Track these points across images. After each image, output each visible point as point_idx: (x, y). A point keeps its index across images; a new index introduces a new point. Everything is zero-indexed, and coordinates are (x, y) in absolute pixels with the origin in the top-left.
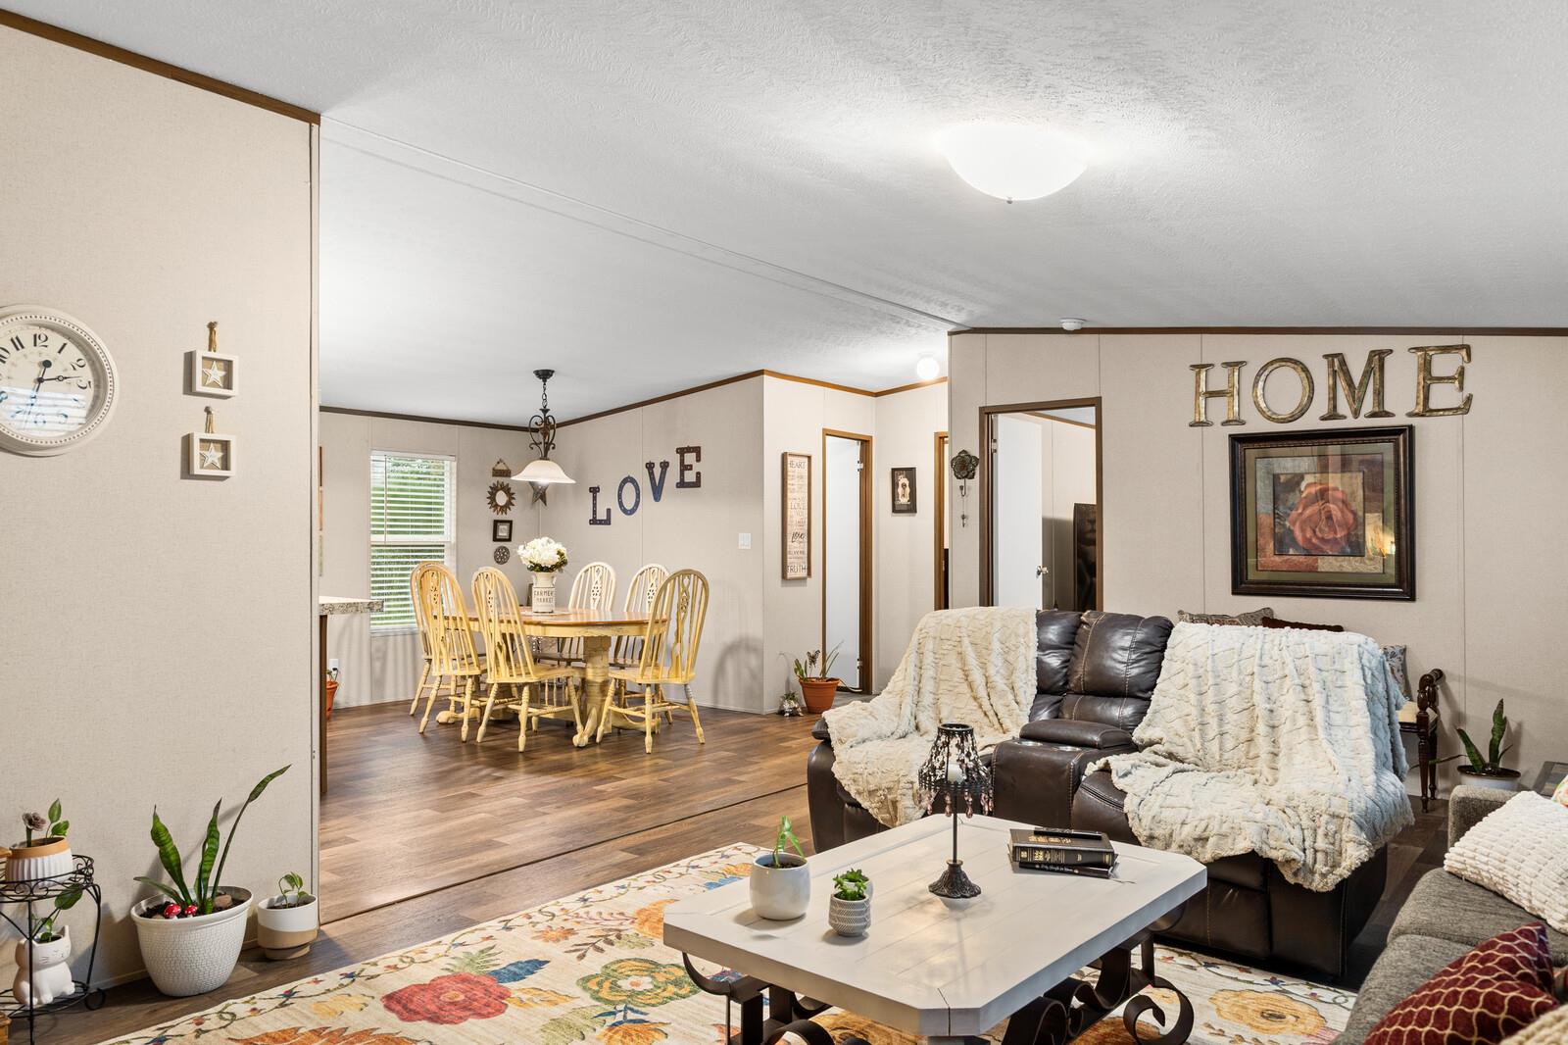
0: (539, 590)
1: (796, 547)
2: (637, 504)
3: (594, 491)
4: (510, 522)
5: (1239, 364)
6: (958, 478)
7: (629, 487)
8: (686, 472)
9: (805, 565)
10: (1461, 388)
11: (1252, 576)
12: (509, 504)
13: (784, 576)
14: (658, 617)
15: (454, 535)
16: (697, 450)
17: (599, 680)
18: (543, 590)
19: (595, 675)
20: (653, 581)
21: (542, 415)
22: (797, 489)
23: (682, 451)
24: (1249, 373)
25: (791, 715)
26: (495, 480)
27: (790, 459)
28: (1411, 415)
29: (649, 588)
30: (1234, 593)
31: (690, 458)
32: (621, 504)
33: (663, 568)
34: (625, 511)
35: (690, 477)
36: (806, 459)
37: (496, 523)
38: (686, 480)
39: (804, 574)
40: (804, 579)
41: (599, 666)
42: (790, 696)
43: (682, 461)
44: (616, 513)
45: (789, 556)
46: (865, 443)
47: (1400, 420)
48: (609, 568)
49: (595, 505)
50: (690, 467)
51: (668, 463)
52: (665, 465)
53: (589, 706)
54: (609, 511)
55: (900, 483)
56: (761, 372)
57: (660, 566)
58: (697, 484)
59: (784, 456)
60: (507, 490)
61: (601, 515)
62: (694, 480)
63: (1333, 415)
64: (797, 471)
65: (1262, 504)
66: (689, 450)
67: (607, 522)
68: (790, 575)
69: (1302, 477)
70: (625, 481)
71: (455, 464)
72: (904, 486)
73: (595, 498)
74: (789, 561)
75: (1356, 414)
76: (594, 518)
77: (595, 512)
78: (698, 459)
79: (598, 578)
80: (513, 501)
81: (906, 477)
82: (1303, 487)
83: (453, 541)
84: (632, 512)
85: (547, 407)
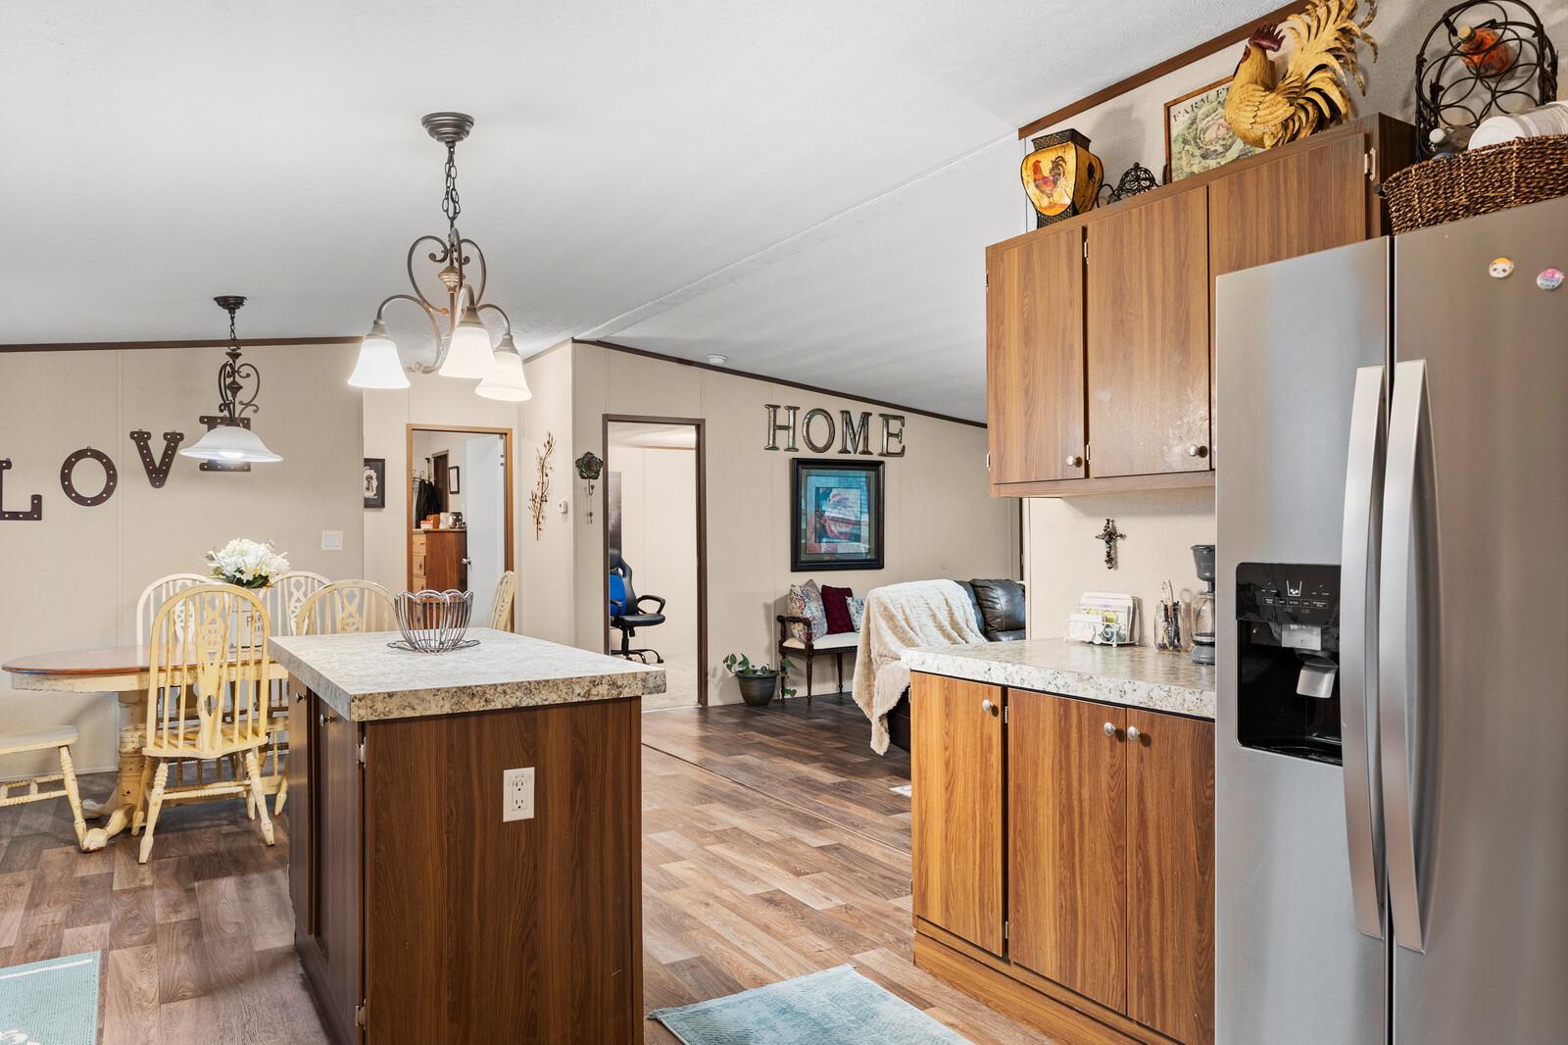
2: (110, 489)
5: (795, 409)
6: (583, 477)
7: (89, 463)
10: (900, 442)
11: (803, 558)
24: (801, 415)
28: (882, 454)
30: (792, 571)
32: (69, 489)
34: (79, 500)
44: (57, 503)
47: (875, 457)
51: (181, 435)
52: (175, 438)
54: (36, 498)
61: (17, 504)
63: (844, 451)
65: (808, 506)
67: (33, 515)
69: (830, 489)
70: (79, 455)
75: (855, 452)
82: (831, 495)
84: (96, 501)
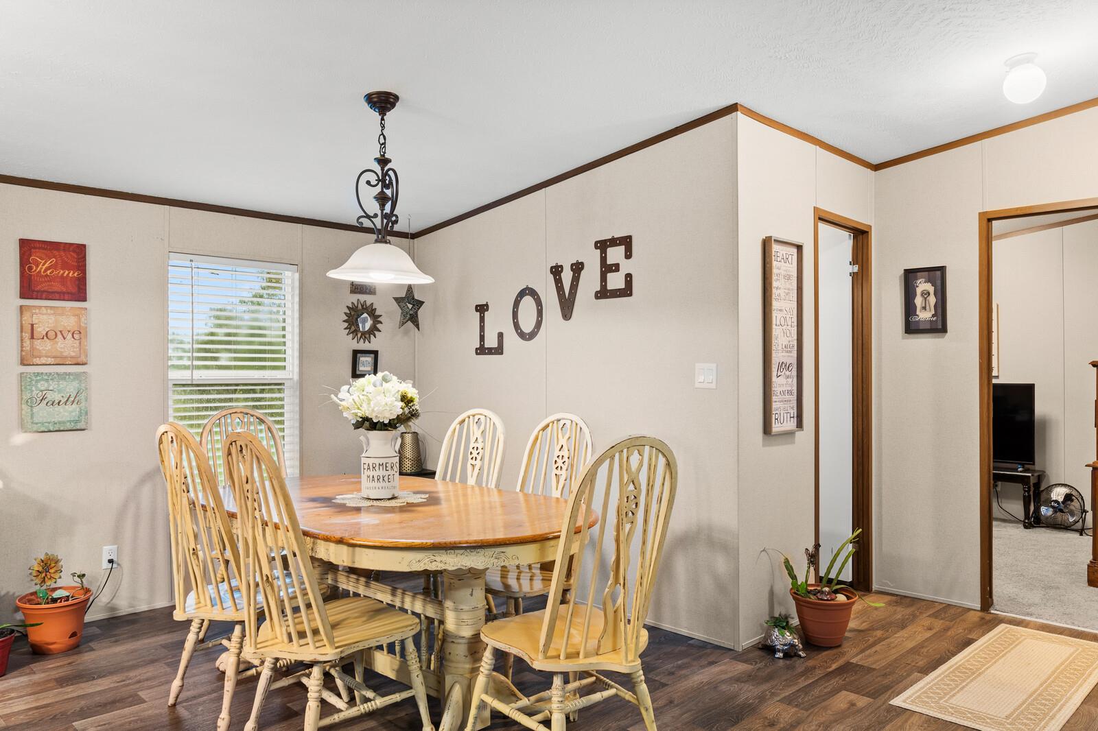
0: (370, 461)
1: (783, 383)
2: (539, 324)
3: (482, 309)
4: (375, 353)
7: (528, 301)
8: (609, 275)
9: (794, 412)
12: (374, 330)
13: (767, 429)
14: (580, 522)
15: (296, 370)
16: (626, 242)
17: (467, 632)
18: (377, 461)
19: (459, 622)
20: (563, 441)
21: (378, 169)
22: (783, 295)
23: (602, 246)
25: (787, 655)
26: (354, 298)
27: (775, 248)
29: (557, 453)
31: (615, 254)
32: (516, 326)
33: (581, 424)
34: (522, 335)
35: (616, 281)
36: (794, 251)
37: (356, 353)
38: (609, 287)
39: (791, 425)
40: (790, 434)
41: (465, 607)
42: (780, 622)
43: (603, 259)
44: (511, 339)
45: (774, 398)
46: (860, 235)
48: (496, 419)
49: (482, 328)
50: (616, 268)
51: (582, 264)
52: (578, 268)
53: (449, 680)
54: (501, 335)
55: (919, 291)
56: (732, 109)
57: (576, 419)
58: (627, 291)
59: (766, 244)
60: (372, 312)
61: (491, 342)
62: (623, 286)
64: (784, 266)
66: (614, 242)
67: (499, 350)
68: (776, 428)
70: (522, 294)
71: (297, 275)
72: (926, 294)
73: (482, 320)
74: (774, 405)
76: (482, 346)
77: (482, 338)
78: (628, 255)
79: (478, 434)
80: (379, 326)
81: (929, 281)
83: (296, 377)
84: (531, 336)
85: (386, 156)
